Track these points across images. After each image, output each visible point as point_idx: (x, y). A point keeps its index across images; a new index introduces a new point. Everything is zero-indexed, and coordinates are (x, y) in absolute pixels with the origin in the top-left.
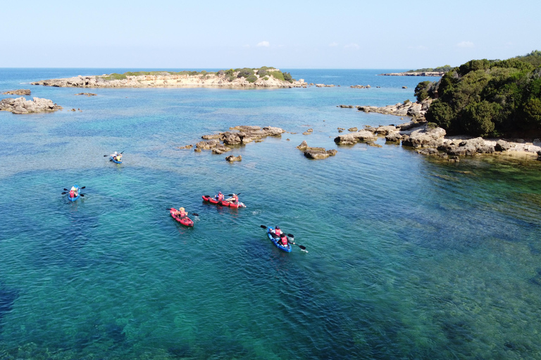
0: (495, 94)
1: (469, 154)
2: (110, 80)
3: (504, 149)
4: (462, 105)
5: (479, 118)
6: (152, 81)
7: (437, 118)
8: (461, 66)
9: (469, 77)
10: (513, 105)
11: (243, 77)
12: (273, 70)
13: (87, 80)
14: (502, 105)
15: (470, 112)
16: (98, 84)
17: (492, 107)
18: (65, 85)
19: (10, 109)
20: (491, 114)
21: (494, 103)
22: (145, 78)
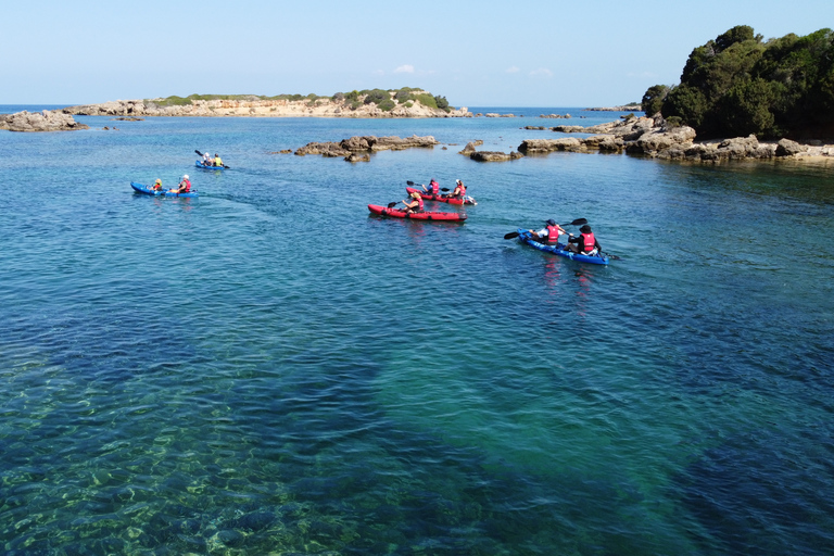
0: (775, 69)
1: (734, 157)
2: (167, 105)
3: (790, 153)
4: (722, 90)
5: (749, 106)
6: (231, 110)
7: (682, 111)
8: (719, 38)
9: (731, 51)
10: (804, 84)
11: (373, 103)
12: (419, 93)
13: (130, 106)
14: (786, 85)
15: (735, 97)
16: (147, 111)
17: (770, 88)
18: (96, 113)
19: (7, 126)
20: (769, 99)
21: (774, 81)
22: (221, 105)
